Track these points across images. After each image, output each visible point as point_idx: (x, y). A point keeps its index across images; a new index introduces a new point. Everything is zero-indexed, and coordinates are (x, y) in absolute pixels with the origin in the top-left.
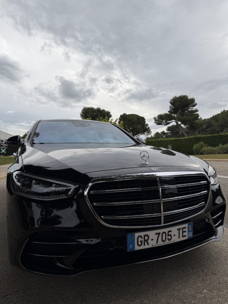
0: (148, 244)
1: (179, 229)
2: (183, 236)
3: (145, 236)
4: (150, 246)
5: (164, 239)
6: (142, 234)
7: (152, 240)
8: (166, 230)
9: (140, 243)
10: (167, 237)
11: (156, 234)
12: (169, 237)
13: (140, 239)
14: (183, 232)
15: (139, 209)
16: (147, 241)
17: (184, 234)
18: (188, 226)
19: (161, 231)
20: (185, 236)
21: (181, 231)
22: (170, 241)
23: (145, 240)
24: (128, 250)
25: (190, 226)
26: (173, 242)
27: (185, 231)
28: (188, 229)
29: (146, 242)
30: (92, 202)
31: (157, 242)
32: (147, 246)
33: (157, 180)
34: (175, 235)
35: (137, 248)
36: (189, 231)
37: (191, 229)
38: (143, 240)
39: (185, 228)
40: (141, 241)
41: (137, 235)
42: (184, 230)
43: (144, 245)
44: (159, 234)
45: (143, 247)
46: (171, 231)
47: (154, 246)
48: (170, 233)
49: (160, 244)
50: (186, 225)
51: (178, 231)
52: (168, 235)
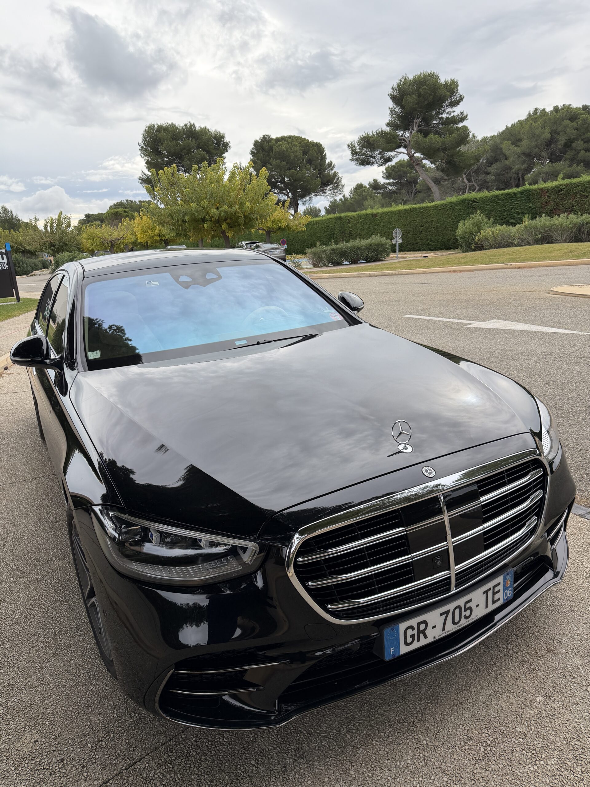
0: (426, 637)
1: (486, 592)
2: (494, 602)
3: (419, 624)
4: (430, 640)
5: (457, 619)
6: (413, 622)
7: (434, 627)
8: (461, 602)
9: (409, 640)
10: (463, 614)
11: (441, 614)
12: (468, 613)
13: (410, 632)
14: (494, 594)
15: (405, 574)
16: (423, 632)
17: (496, 597)
18: (505, 579)
19: (451, 606)
20: (499, 599)
21: (490, 594)
22: (469, 619)
23: (419, 632)
24: (387, 658)
25: (508, 577)
26: (475, 619)
27: (499, 591)
28: (505, 584)
29: (421, 635)
31: (444, 629)
32: (423, 642)
34: (478, 606)
35: (404, 649)
36: (505, 588)
37: (509, 584)
38: (415, 632)
39: (499, 584)
40: (413, 636)
41: (403, 626)
42: (496, 589)
43: (419, 640)
44: (447, 613)
45: (416, 645)
46: (470, 601)
47: (437, 638)
48: (468, 605)
49: (450, 631)
50: (500, 579)
51: (485, 595)
52: (465, 610)
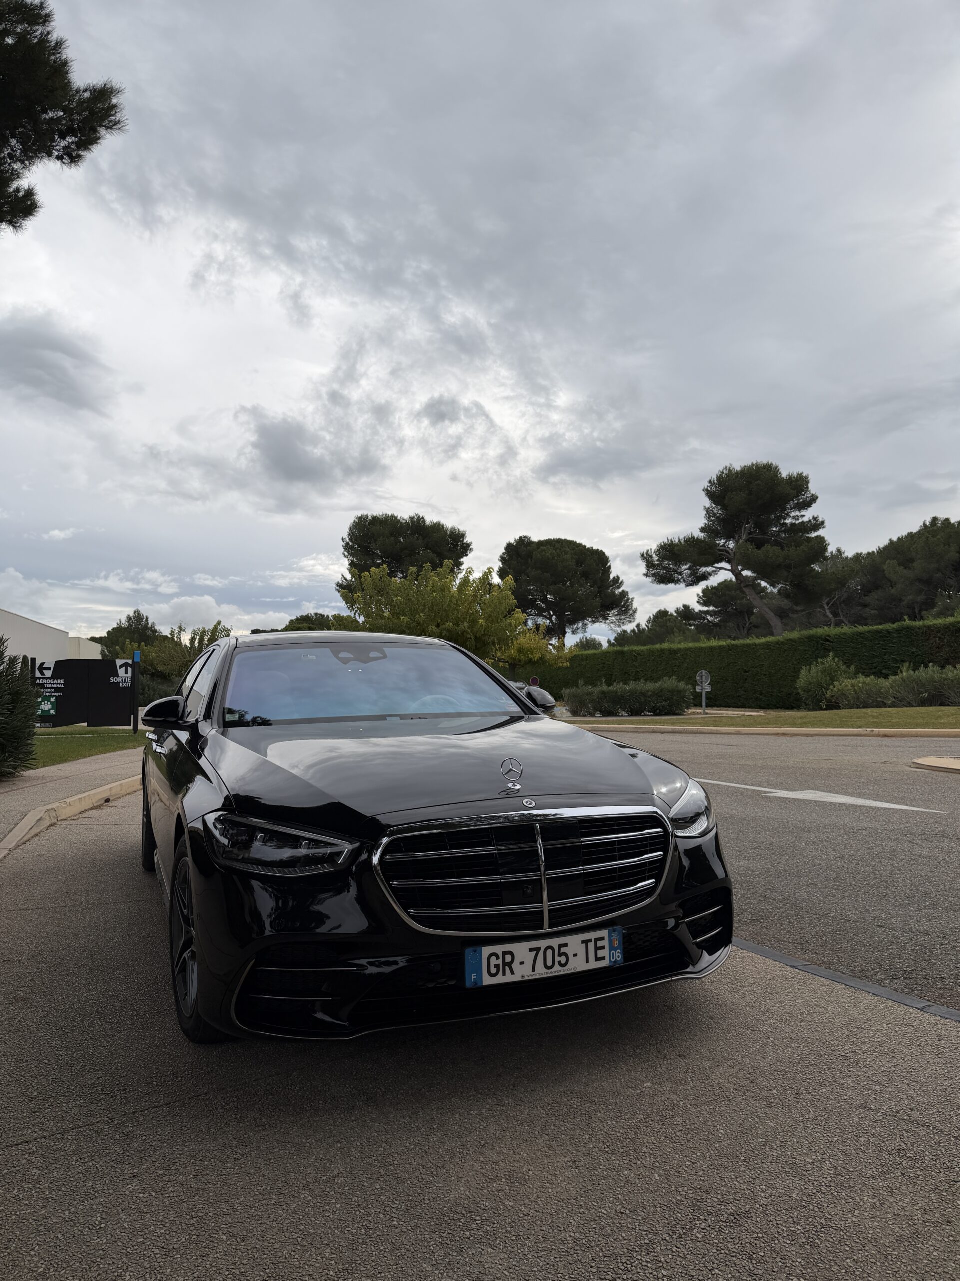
0: (513, 973)
1: (586, 942)
2: (597, 959)
3: (505, 953)
4: (517, 978)
5: (549, 963)
6: (499, 949)
7: (522, 963)
8: (555, 942)
9: (494, 970)
10: (558, 959)
11: (531, 950)
12: (563, 959)
13: (494, 961)
14: (597, 949)
15: (492, 894)
16: (510, 965)
17: (601, 953)
18: (610, 936)
19: (543, 944)
20: (603, 958)
21: (592, 946)
22: (565, 968)
23: (505, 964)
24: (468, 984)
25: (615, 936)
26: (573, 971)
27: (603, 948)
28: (611, 941)
29: (507, 968)
30: (389, 879)
31: (534, 970)
32: (509, 978)
33: (533, 827)
34: (575, 955)
35: (487, 980)
36: (612, 948)
37: (616, 943)
38: (500, 962)
39: (603, 939)
40: (497, 966)
41: (487, 950)
42: (600, 944)
43: (504, 974)
44: (538, 950)
45: (500, 979)
46: (566, 945)
47: (526, 978)
48: (563, 950)
49: (542, 974)
50: (605, 933)
51: (585, 944)
52: (560, 955)
